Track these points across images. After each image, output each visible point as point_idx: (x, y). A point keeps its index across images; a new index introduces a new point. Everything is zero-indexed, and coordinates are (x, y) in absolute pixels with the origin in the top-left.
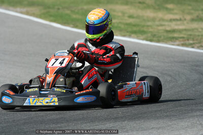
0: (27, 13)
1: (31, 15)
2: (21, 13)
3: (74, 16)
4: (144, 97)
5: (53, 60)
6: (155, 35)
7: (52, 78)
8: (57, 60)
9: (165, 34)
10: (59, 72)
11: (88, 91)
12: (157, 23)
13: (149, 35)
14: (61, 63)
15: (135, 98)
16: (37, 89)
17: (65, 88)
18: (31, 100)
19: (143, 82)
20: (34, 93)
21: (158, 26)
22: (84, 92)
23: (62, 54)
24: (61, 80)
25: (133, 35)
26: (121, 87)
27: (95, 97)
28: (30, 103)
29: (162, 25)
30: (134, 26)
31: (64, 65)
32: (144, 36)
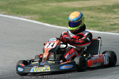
0: (31, 19)
1: (33, 20)
2: (28, 19)
3: (58, 19)
4: (105, 63)
5: (48, 44)
6: (104, 27)
7: (47, 55)
8: (50, 44)
9: (110, 27)
10: (51, 51)
11: (68, 62)
12: (106, 20)
13: (100, 27)
14: (52, 46)
15: (99, 65)
16: (38, 62)
17: (55, 60)
18: (34, 69)
19: (104, 55)
20: (36, 65)
21: (106, 22)
22: (66, 63)
23: (53, 40)
24: (52, 56)
25: (91, 28)
26: (90, 58)
27: (72, 65)
28: (33, 70)
29: (109, 21)
30: (93, 23)
31: (54, 47)
32: (97, 28)
